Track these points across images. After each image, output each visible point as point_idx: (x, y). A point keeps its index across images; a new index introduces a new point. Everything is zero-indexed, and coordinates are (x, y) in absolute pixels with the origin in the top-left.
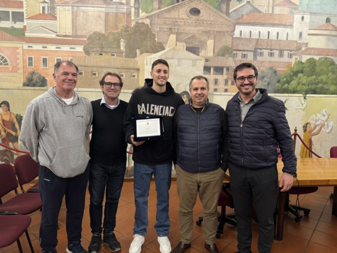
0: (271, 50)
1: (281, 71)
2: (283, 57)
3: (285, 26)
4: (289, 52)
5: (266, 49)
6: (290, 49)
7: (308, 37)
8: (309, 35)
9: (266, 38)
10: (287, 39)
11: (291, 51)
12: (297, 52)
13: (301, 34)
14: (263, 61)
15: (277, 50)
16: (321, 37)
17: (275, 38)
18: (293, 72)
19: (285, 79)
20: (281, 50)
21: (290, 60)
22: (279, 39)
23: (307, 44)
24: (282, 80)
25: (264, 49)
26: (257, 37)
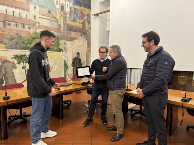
0: (16, 23)
1: (24, 36)
2: (25, 28)
3: (24, 9)
4: (28, 25)
5: (12, 22)
6: (29, 24)
7: (39, 19)
8: (39, 17)
9: (12, 15)
10: (26, 18)
11: (30, 25)
12: (33, 26)
13: (35, 17)
14: (11, 29)
15: (20, 23)
16: (47, 20)
17: (18, 16)
18: (32, 37)
19: (27, 41)
20: (23, 24)
21: (30, 31)
22: (21, 17)
23: (39, 22)
24: (25, 42)
25: (11, 21)
26: (5, 13)
